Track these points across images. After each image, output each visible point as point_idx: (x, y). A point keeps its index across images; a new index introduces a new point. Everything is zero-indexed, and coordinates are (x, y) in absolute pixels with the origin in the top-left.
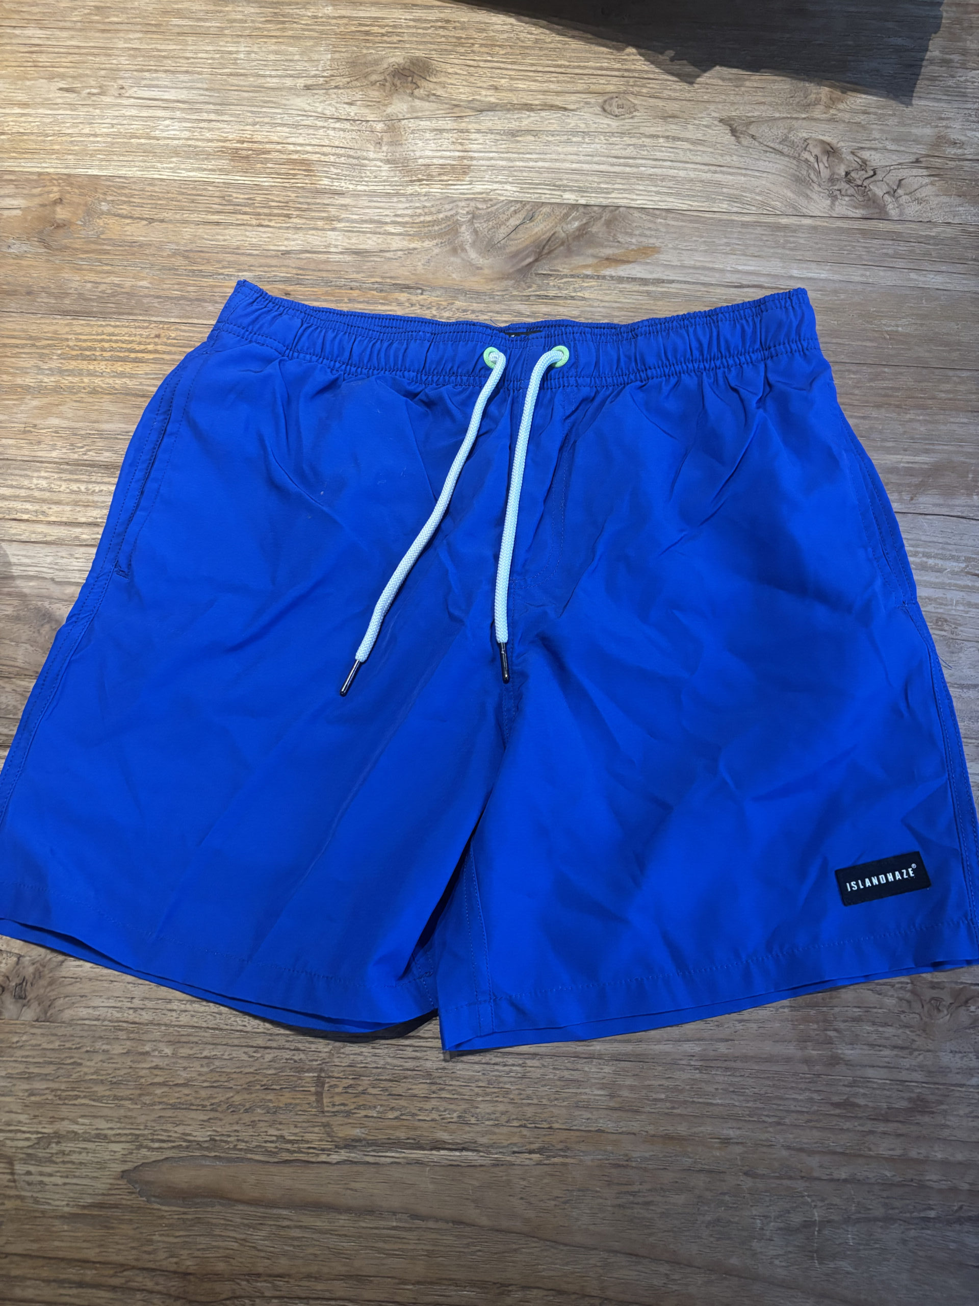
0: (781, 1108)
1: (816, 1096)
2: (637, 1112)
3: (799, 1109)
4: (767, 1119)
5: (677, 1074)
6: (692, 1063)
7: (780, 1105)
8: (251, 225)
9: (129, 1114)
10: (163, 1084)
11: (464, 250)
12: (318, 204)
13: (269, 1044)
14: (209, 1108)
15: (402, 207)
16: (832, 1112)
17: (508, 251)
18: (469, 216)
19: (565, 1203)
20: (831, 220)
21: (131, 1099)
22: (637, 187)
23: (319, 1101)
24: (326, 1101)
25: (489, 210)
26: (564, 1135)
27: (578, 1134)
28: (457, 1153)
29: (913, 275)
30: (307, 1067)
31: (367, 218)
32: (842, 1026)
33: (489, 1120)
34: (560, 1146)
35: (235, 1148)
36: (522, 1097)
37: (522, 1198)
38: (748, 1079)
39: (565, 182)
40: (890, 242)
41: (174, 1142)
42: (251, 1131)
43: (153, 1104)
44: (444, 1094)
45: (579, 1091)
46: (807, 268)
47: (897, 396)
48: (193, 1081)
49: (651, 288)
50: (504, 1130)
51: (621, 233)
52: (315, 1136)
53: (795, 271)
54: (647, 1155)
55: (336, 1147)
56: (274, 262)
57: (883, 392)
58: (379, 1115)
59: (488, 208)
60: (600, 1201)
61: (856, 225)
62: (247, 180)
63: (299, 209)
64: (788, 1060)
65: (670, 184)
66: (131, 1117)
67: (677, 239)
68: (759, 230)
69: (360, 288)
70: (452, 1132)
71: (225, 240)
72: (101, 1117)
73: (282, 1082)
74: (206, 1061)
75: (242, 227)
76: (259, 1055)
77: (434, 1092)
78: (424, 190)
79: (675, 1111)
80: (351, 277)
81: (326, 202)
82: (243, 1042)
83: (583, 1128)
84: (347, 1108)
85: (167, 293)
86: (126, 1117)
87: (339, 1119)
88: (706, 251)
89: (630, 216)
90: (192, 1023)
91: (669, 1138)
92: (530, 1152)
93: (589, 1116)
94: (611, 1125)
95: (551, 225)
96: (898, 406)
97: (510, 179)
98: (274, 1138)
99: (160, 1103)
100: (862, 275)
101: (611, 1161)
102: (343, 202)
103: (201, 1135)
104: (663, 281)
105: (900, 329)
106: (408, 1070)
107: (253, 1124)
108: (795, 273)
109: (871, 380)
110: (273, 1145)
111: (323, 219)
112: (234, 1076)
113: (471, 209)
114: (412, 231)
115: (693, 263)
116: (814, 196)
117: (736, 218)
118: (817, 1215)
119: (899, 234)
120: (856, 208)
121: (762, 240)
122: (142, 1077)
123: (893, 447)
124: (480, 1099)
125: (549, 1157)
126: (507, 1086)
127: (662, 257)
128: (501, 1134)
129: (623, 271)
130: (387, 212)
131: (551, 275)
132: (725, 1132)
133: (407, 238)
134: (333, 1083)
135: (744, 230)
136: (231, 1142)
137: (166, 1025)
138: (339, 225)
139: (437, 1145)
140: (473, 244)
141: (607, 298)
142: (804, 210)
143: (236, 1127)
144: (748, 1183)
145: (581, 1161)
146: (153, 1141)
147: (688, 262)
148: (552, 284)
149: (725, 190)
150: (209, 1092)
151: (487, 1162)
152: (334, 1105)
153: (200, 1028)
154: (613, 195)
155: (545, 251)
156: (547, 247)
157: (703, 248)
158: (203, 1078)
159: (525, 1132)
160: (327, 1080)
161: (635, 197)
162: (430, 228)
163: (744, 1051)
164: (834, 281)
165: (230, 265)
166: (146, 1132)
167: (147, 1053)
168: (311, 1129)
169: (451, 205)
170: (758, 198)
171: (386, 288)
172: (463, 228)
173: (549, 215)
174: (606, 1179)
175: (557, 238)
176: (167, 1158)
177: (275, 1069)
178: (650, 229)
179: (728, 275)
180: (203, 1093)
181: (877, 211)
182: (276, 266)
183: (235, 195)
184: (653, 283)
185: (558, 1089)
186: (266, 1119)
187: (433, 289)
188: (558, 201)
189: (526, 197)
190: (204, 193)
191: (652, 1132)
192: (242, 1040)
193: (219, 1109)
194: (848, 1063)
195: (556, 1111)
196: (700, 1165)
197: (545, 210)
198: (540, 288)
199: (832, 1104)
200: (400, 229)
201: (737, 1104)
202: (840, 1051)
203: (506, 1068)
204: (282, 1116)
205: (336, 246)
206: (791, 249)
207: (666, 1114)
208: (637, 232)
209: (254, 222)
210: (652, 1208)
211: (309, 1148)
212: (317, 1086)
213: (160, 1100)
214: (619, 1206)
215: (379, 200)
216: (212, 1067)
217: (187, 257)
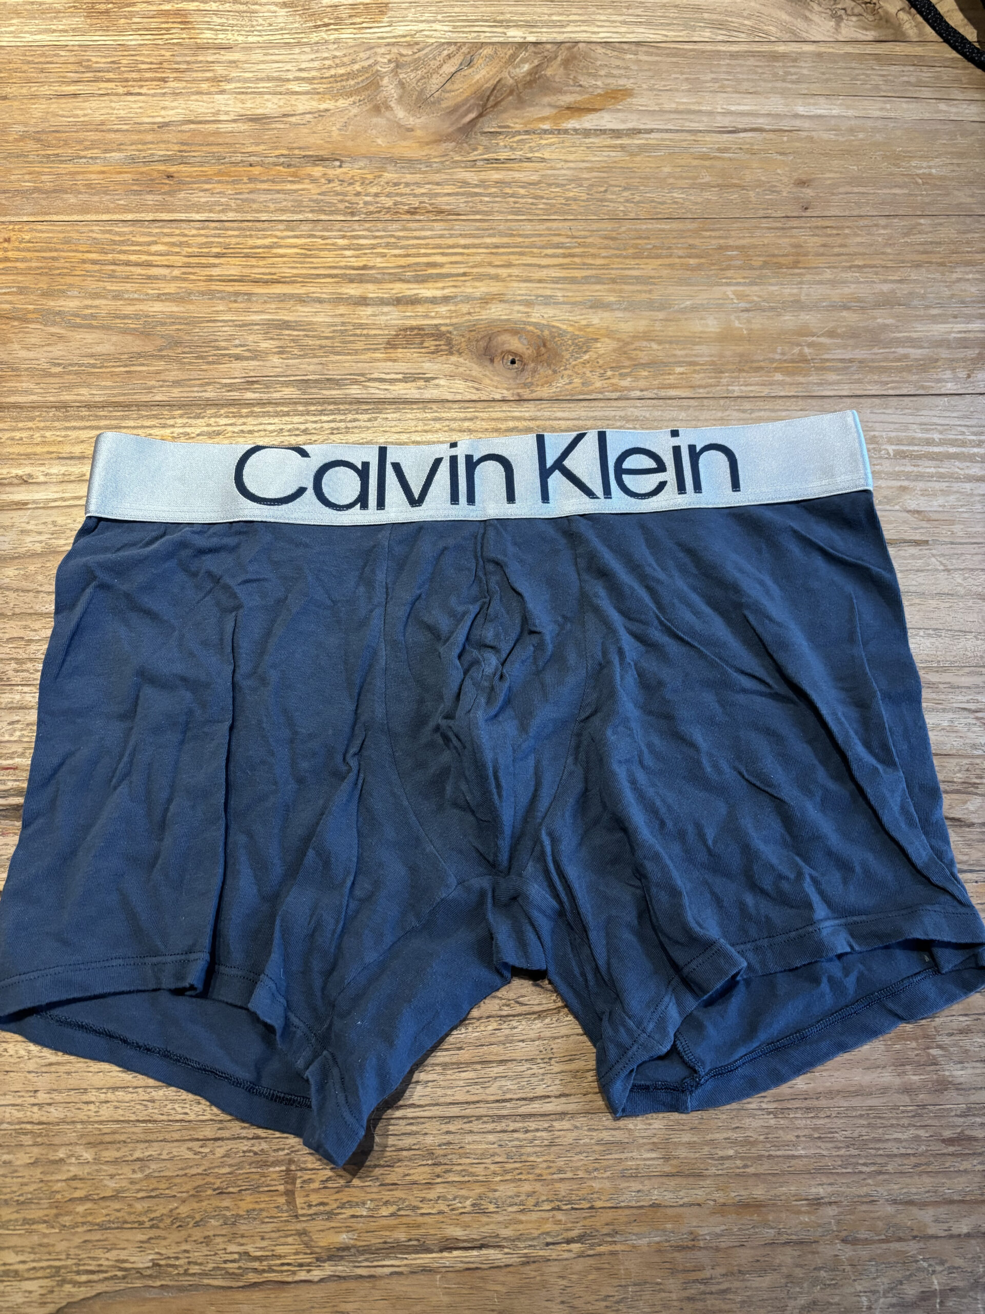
0: (881, 1152)
1: (922, 1133)
2: (700, 1176)
3: (903, 1151)
4: (864, 1169)
5: (747, 1121)
6: (764, 1106)
7: (879, 1149)
8: (117, 94)
9: (46, 1241)
10: (86, 1199)
11: (389, 108)
12: (201, 62)
13: (220, 1134)
14: (147, 1224)
15: (305, 58)
16: (945, 1151)
17: (443, 106)
18: (392, 65)
19: (618, 1302)
20: (838, 45)
21: (45, 1222)
22: (598, 17)
23: (291, 1202)
24: (299, 1201)
25: (416, 56)
26: (609, 1215)
27: (627, 1212)
28: (475, 1253)
29: (942, 106)
30: (271, 1159)
31: (263, 75)
32: (947, 1040)
33: (511, 1205)
34: (606, 1230)
35: (186, 1273)
36: (551, 1170)
37: (563, 1302)
38: (836, 1120)
39: (508, 16)
40: (912, 68)
41: (106, 1272)
42: (205, 1250)
43: (76, 1225)
44: (452, 1177)
45: (623, 1156)
46: (814, 104)
47: (939, 252)
48: (124, 1191)
49: (625, 141)
50: (534, 1216)
51: (583, 74)
52: (288, 1249)
53: (801, 109)
54: (718, 1230)
55: (318, 1259)
56: (149, 137)
57: (921, 248)
58: (370, 1213)
59: (414, 53)
60: (663, 1295)
61: (869, 49)
62: (108, 40)
63: (177, 70)
64: (884, 1090)
65: (639, 11)
66: (47, 1245)
67: (652, 77)
68: (751, 62)
69: (262, 164)
70: (466, 1226)
71: (85, 115)
72: (8, 1248)
73: (239, 1183)
74: (139, 1164)
75: (106, 98)
76: (206, 1150)
77: (438, 1176)
78: (332, 37)
79: (748, 1170)
80: (250, 150)
81: (210, 59)
82: (186, 1134)
83: (633, 1204)
84: (327, 1208)
85: (16, 186)
86: (40, 1245)
87: (319, 1224)
88: (689, 91)
89: (592, 54)
90: (116, 1117)
91: (745, 1206)
92: (569, 1241)
93: (640, 1187)
94: (669, 1196)
95: (494, 70)
96: (942, 264)
97: (439, 17)
98: (236, 1256)
99: (83, 1223)
100: (881, 109)
101: (673, 1243)
102: (231, 58)
103: (142, 1261)
104: (639, 131)
105: (934, 171)
106: (402, 1150)
107: (207, 1240)
108: (801, 110)
109: (906, 235)
110: (236, 1265)
111: (207, 80)
112: (178, 1180)
113: (392, 56)
114: (321, 88)
115: (674, 106)
116: (815, 18)
117: (723, 49)
118: (936, 1284)
119: (921, 57)
120: (866, 29)
121: (756, 73)
122: (58, 1192)
123: (940, 315)
124: (499, 1178)
125: (592, 1245)
126: (532, 1159)
127: (634, 100)
128: (530, 1222)
129: (589, 122)
130: (288, 67)
131: (500, 133)
132: (814, 1190)
133: (317, 97)
134: (306, 1177)
135: (733, 62)
136: (181, 1266)
137: (82, 1122)
138: (229, 87)
139: (449, 1245)
140: (400, 100)
141: (571, 157)
142: (805, 35)
143: (185, 1247)
144: (847, 1252)
145: (634, 1246)
146: (78, 1273)
147: (668, 106)
148: (502, 144)
149: (706, 15)
150: (146, 1204)
151: (514, 1260)
152: (310, 1206)
153: (128, 1122)
154: (568, 29)
155: (491, 103)
156: (492, 98)
157: (685, 86)
158: (137, 1187)
159: (560, 1216)
160: (299, 1174)
161: (596, 29)
162: (344, 83)
163: (828, 1084)
164: (848, 118)
165: (93, 145)
166: (69, 1262)
167: (62, 1160)
168: (283, 1240)
169: (368, 53)
170: (746, 22)
171: (295, 161)
172: (385, 81)
173: (491, 58)
174: (667, 1265)
175: (504, 86)
176: (99, 1294)
177: (230, 1166)
178: (618, 67)
179: (719, 118)
180: (139, 1206)
181: (892, 31)
182: (152, 143)
183: (94, 59)
184: (627, 135)
185: (597, 1156)
186: (223, 1232)
187: (354, 158)
188: (501, 40)
189: (460, 38)
190: (55, 59)
191: (722, 1201)
192: (184, 1132)
193: (161, 1225)
194: (959, 1088)
195: (596, 1185)
196: (784, 1238)
197: (487, 51)
198: (487, 149)
199: (944, 1141)
200: (306, 87)
201: (825, 1153)
202: (947, 1073)
203: (529, 1136)
204: (244, 1227)
205: (227, 113)
206: (793, 82)
207: (738, 1175)
208: (602, 73)
209: (121, 90)
210: (728, 1296)
211: (283, 1264)
212: (286, 1183)
213: (83, 1220)
214: (690, 1299)
215: (277, 52)
216: (147, 1172)
217: (39, 140)
